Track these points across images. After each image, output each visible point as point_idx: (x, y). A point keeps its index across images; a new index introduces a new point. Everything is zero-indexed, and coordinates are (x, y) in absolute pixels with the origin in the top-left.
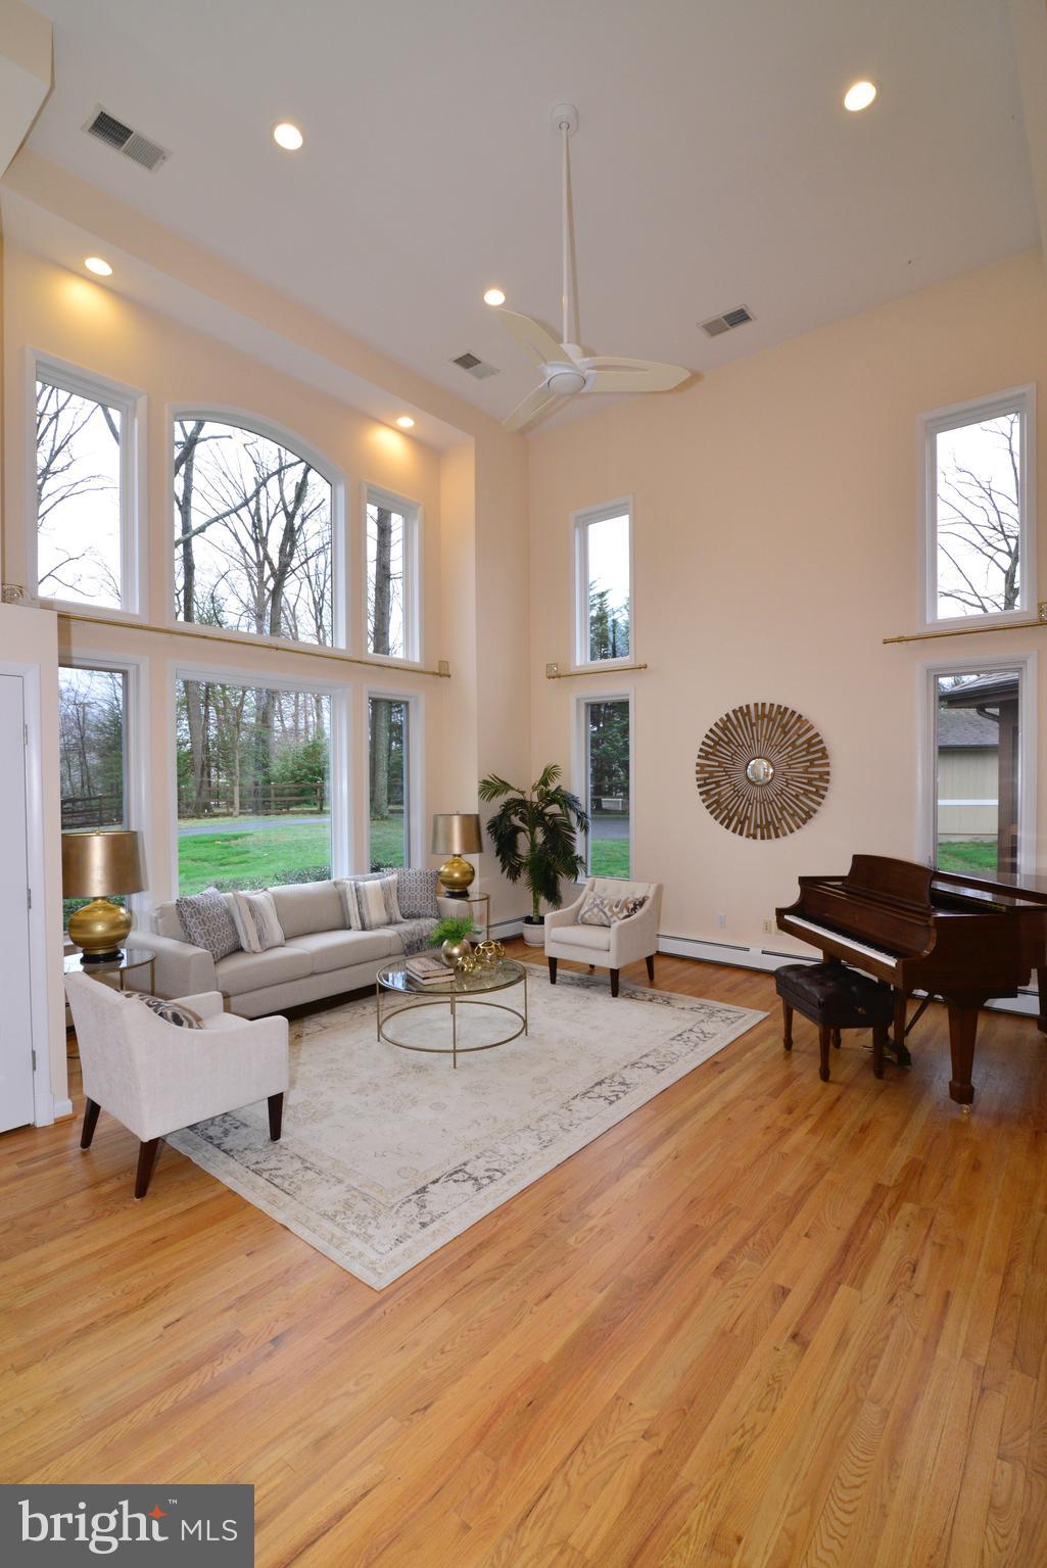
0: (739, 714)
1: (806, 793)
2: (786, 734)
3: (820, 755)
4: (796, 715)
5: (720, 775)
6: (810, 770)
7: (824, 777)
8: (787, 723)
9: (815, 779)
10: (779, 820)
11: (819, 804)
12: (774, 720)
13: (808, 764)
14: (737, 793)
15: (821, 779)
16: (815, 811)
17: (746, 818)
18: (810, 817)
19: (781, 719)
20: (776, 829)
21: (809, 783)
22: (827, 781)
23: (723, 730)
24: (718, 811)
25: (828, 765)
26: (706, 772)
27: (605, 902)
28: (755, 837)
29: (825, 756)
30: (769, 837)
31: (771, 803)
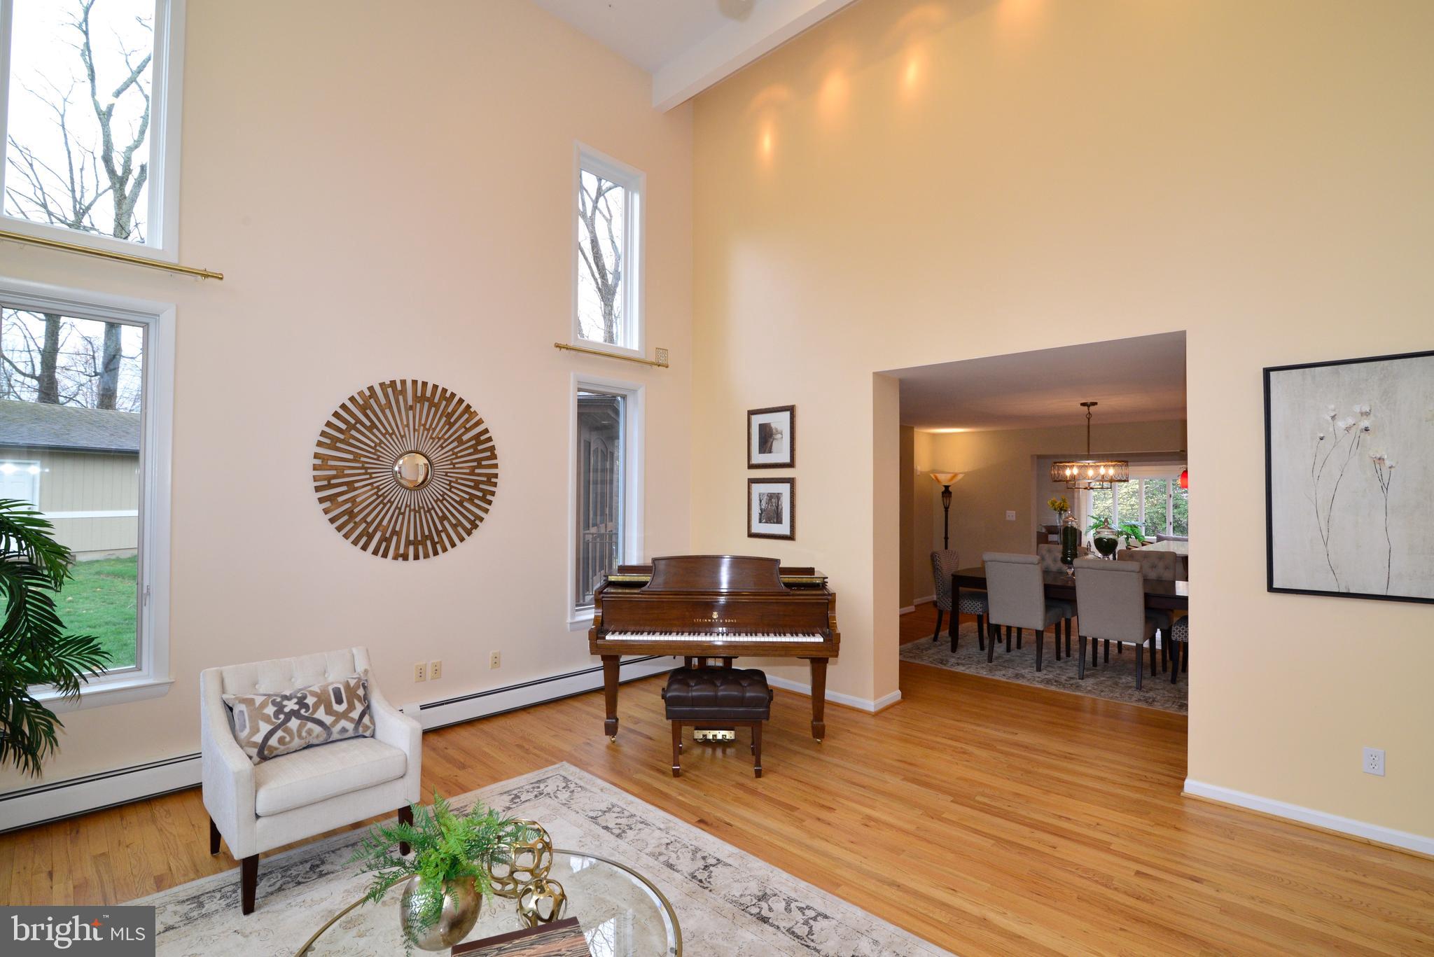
0: (390, 390)
1: (472, 498)
2: (451, 425)
3: (488, 454)
4: (464, 405)
5: (353, 473)
6: (477, 471)
7: (491, 479)
8: (454, 411)
9: (483, 482)
10: (438, 533)
11: (486, 511)
12: (437, 406)
13: (475, 464)
14: (381, 498)
15: (489, 483)
16: (481, 519)
17: (394, 532)
18: (476, 526)
19: (447, 406)
20: (434, 544)
21: (476, 487)
22: (495, 485)
23: (363, 409)
24: (351, 525)
25: (496, 466)
26: (332, 468)
27: (310, 701)
28: (405, 557)
29: (494, 457)
30: (426, 556)
31: (429, 511)
